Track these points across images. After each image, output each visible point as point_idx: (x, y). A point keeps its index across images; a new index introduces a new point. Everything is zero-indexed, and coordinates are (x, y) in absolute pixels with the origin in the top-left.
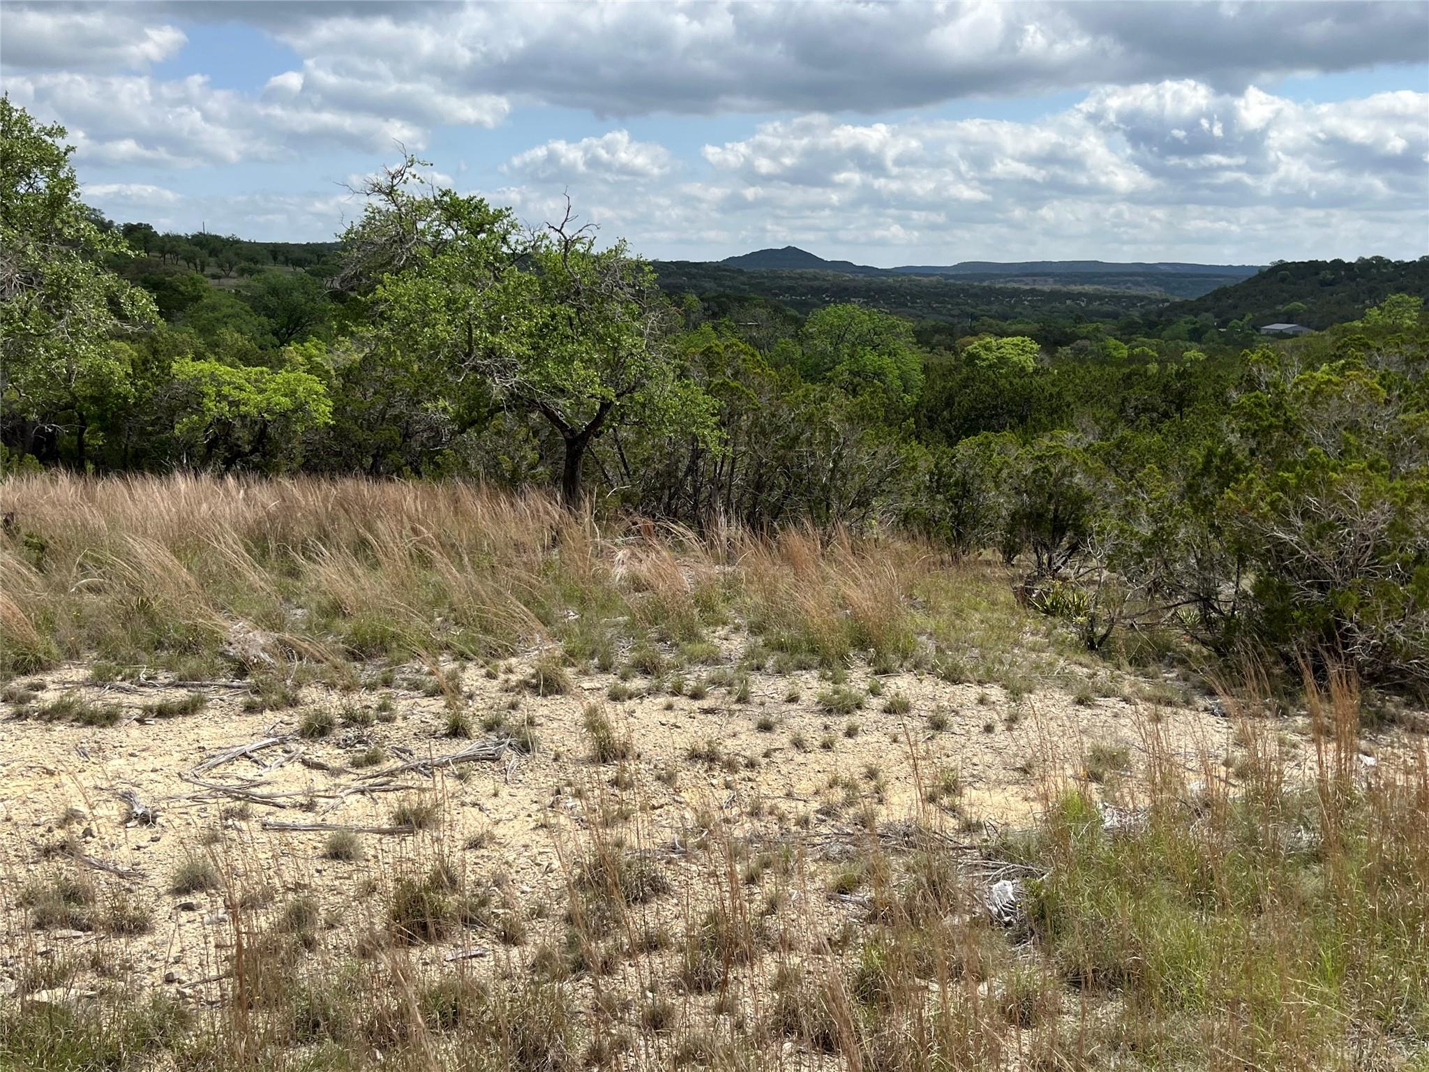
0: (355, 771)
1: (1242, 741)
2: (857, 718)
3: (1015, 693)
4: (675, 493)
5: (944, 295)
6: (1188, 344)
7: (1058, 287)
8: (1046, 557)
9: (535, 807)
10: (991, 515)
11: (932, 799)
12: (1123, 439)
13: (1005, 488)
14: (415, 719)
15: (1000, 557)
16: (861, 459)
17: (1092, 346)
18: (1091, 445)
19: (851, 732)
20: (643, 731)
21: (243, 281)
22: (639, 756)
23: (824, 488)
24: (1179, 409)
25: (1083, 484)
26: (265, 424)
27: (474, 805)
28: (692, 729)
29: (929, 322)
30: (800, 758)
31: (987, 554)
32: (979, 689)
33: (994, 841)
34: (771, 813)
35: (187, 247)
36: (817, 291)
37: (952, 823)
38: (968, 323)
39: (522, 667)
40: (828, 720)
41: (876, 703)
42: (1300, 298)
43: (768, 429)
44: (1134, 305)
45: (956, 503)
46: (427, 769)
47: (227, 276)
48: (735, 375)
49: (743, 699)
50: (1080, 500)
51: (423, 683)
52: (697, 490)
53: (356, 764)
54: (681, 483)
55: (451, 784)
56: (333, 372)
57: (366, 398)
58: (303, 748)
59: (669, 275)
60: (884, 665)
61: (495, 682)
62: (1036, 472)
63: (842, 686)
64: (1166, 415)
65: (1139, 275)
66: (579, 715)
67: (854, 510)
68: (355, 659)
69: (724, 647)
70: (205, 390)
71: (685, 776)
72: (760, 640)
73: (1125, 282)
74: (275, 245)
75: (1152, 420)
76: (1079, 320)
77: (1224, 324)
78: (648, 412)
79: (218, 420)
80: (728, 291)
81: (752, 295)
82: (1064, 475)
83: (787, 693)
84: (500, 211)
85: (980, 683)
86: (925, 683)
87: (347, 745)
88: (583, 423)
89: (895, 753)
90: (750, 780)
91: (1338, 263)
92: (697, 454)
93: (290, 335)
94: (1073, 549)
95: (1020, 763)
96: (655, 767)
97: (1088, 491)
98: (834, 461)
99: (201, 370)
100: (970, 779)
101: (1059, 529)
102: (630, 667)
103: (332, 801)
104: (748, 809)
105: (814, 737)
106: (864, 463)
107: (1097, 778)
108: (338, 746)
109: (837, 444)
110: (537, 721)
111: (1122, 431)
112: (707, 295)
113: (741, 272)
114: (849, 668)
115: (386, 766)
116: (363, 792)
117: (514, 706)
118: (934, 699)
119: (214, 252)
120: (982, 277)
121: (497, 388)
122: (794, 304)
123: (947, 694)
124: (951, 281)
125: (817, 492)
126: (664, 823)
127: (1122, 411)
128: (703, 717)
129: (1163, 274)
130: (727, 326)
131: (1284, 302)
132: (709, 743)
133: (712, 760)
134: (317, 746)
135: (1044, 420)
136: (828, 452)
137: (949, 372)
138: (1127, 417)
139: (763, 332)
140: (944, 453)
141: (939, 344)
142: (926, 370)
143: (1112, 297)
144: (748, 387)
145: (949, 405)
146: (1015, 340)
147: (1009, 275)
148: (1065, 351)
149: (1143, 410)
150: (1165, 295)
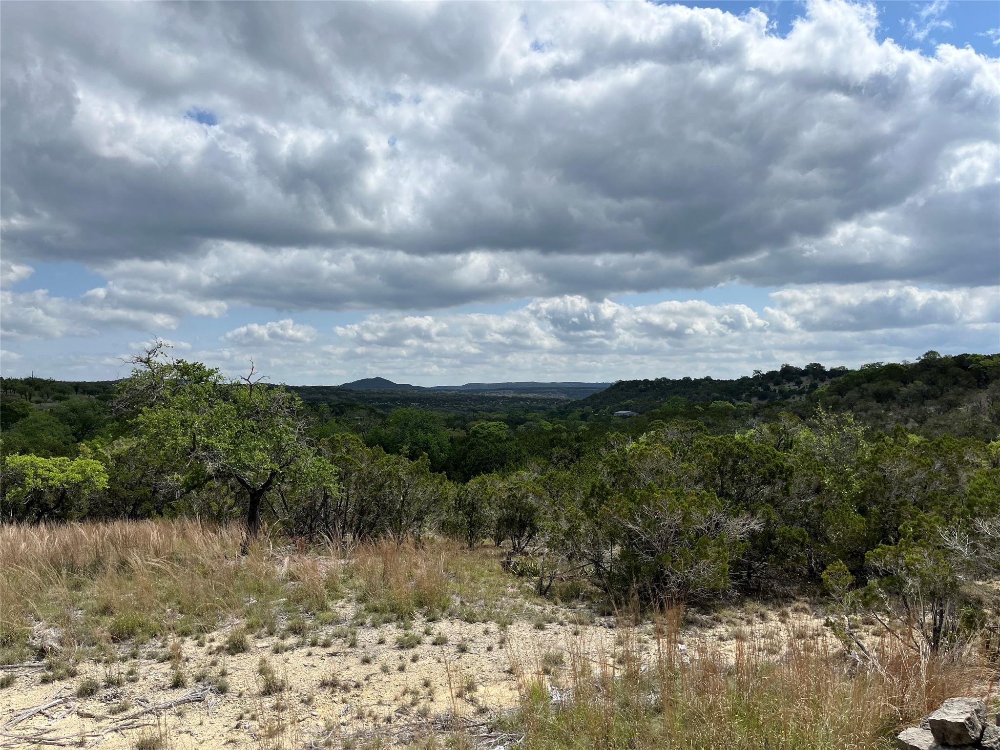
0: (111, 716)
1: (620, 643)
2: (417, 650)
3: (503, 626)
4: (314, 518)
5: (460, 400)
6: (580, 422)
7: (515, 395)
8: (516, 541)
9: (226, 729)
10: (488, 520)
11: (459, 695)
12: (552, 475)
13: (493, 505)
14: (151, 678)
15: (493, 543)
16: (418, 494)
17: (534, 424)
18: (536, 478)
19: (415, 659)
20: (293, 672)
21: (56, 404)
22: (291, 688)
23: (398, 512)
24: (578, 457)
25: (533, 502)
26: (64, 491)
27: (187, 732)
28: (323, 667)
29: (452, 415)
30: (386, 679)
31: (487, 541)
32: (484, 625)
33: (494, 719)
34: (369, 715)
35: (21, 386)
36: (393, 400)
37: (472, 709)
38: (472, 414)
39: (219, 637)
40: (400, 653)
41: (429, 639)
42: (631, 398)
43: (367, 480)
44: (554, 403)
45: (469, 515)
46: (156, 712)
47: (46, 402)
48: (348, 452)
49: (353, 645)
50: (532, 511)
51: (157, 654)
52: (327, 516)
53: (113, 712)
54: (318, 513)
55: (172, 720)
56: (110, 457)
57: (131, 472)
58: (78, 704)
59: (312, 393)
60: (432, 616)
61: (203, 649)
62: (509, 497)
63: (410, 631)
64: (572, 461)
65: (554, 388)
66: (255, 666)
67: (415, 523)
68: (115, 642)
69: (342, 613)
70: (27, 472)
71: (320, 698)
72: (363, 606)
73: (548, 392)
74: (78, 383)
75: (565, 463)
76: (527, 411)
77: (596, 412)
78: (298, 475)
79: (34, 490)
80: (345, 401)
81: (358, 403)
82: (523, 497)
83: (378, 638)
84: (212, 370)
85: (484, 622)
86: (455, 624)
87: (107, 700)
88: (260, 484)
89: (440, 668)
90: (357, 696)
91: (646, 381)
92: (326, 497)
93: (84, 435)
94: (530, 537)
95: (507, 668)
96: (301, 694)
97: (535, 505)
98: (404, 497)
99: (25, 461)
100: (481, 681)
101: (522, 527)
102: (286, 630)
103: (96, 738)
104: (356, 715)
105: (394, 665)
106: (420, 496)
107: (547, 672)
108: (101, 701)
109: (405, 487)
110: (229, 671)
111: (552, 470)
112: (333, 403)
113: (351, 391)
114: (413, 619)
115: (132, 711)
116: (116, 731)
117: (214, 664)
118: (460, 634)
119: (37, 388)
120: (478, 391)
121: (210, 467)
122: (383, 407)
123: (467, 629)
125: (394, 514)
126: (305, 730)
127: (551, 459)
128: (330, 658)
129: (566, 388)
130: (344, 421)
131: (624, 400)
132: (333, 675)
133: (335, 686)
134: (87, 702)
135: (512, 465)
136: (400, 492)
137: (463, 441)
138: (553, 463)
139: (364, 423)
140: (462, 488)
141: (458, 426)
142: (452, 440)
143: (542, 400)
144: (355, 458)
145: (464, 458)
146: (496, 423)
147: (491, 390)
148: (521, 428)
149: (560, 458)
150: (567, 398)
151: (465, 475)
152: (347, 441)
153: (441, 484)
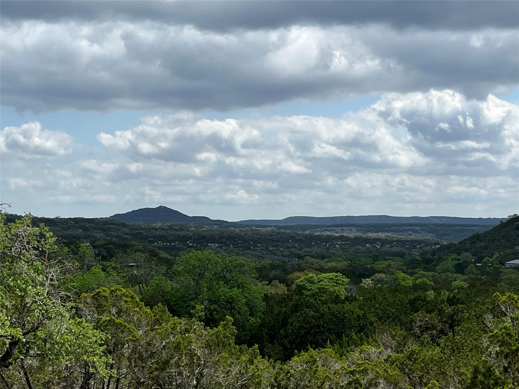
5: (278, 241)
6: (455, 275)
7: (359, 234)
12: (412, 353)
16: (218, 377)
17: (386, 278)
18: (390, 357)
24: (451, 327)
29: (267, 262)
36: (183, 239)
38: (296, 261)
43: (145, 355)
44: (415, 247)
48: (119, 313)
59: (67, 229)
62: (350, 383)
64: (442, 332)
73: (407, 231)
75: (432, 336)
76: (376, 258)
77: (479, 260)
78: (48, 345)
80: (114, 239)
81: (133, 242)
92: (88, 376)
98: (197, 380)
106: (220, 380)
109: (199, 365)
111: (412, 346)
112: (98, 243)
113: (124, 225)
120: (304, 228)
122: (165, 249)
124: (282, 231)
127: (411, 329)
129: (434, 225)
130: (114, 268)
135: (355, 337)
136: (193, 372)
137: (283, 300)
138: (414, 335)
139: (142, 272)
140: (281, 369)
141: (275, 278)
142: (266, 298)
143: (399, 241)
144: (129, 322)
145: (284, 325)
146: (331, 275)
147: (323, 226)
148: (367, 282)
149: (426, 328)
150: (436, 240)
151: (286, 349)
152: (119, 298)
153: (252, 363)
